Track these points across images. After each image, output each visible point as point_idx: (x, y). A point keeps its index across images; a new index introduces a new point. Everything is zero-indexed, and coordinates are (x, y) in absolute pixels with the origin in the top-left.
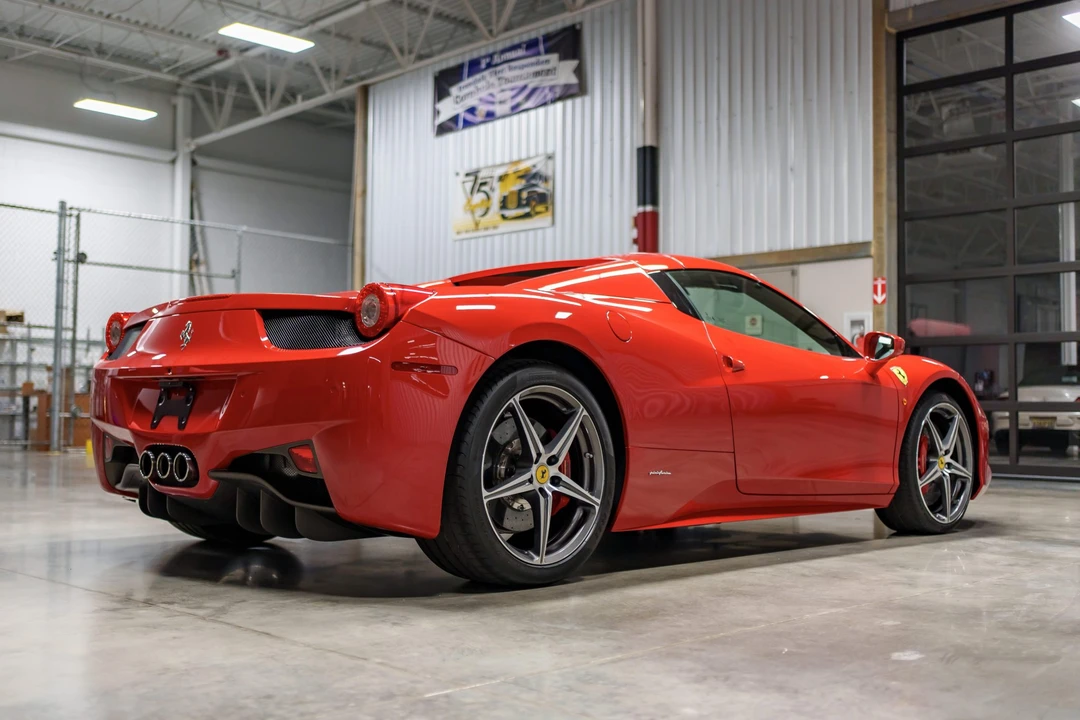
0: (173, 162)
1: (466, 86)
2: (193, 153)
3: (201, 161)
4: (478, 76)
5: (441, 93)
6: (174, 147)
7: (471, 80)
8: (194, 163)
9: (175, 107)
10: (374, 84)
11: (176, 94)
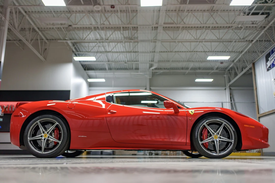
0: (225, 89)
1: (271, 57)
2: (229, 86)
3: (232, 88)
4: (273, 54)
5: (267, 60)
6: (225, 86)
7: (272, 55)
8: (230, 89)
9: (225, 77)
10: (255, 62)
11: (224, 74)
